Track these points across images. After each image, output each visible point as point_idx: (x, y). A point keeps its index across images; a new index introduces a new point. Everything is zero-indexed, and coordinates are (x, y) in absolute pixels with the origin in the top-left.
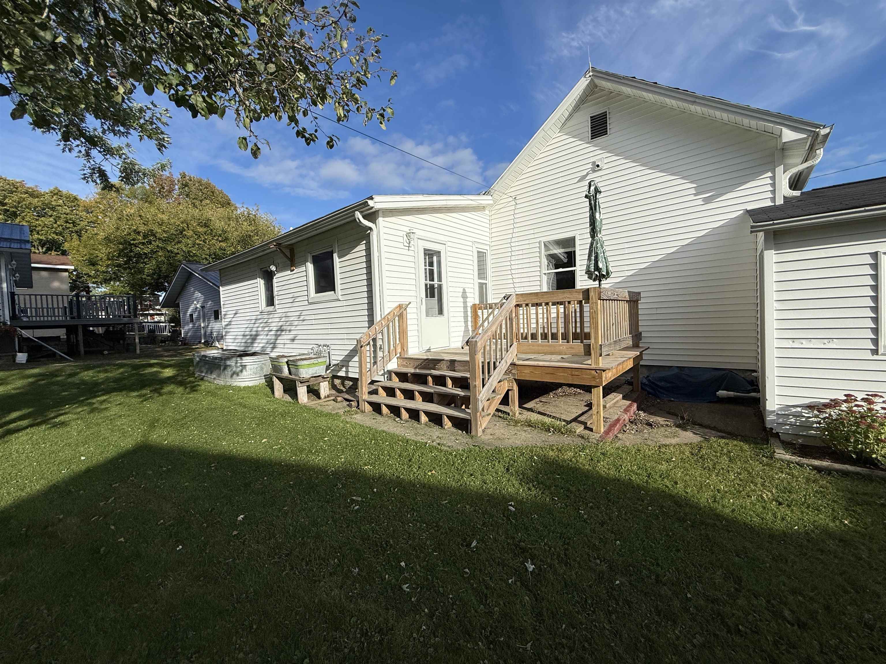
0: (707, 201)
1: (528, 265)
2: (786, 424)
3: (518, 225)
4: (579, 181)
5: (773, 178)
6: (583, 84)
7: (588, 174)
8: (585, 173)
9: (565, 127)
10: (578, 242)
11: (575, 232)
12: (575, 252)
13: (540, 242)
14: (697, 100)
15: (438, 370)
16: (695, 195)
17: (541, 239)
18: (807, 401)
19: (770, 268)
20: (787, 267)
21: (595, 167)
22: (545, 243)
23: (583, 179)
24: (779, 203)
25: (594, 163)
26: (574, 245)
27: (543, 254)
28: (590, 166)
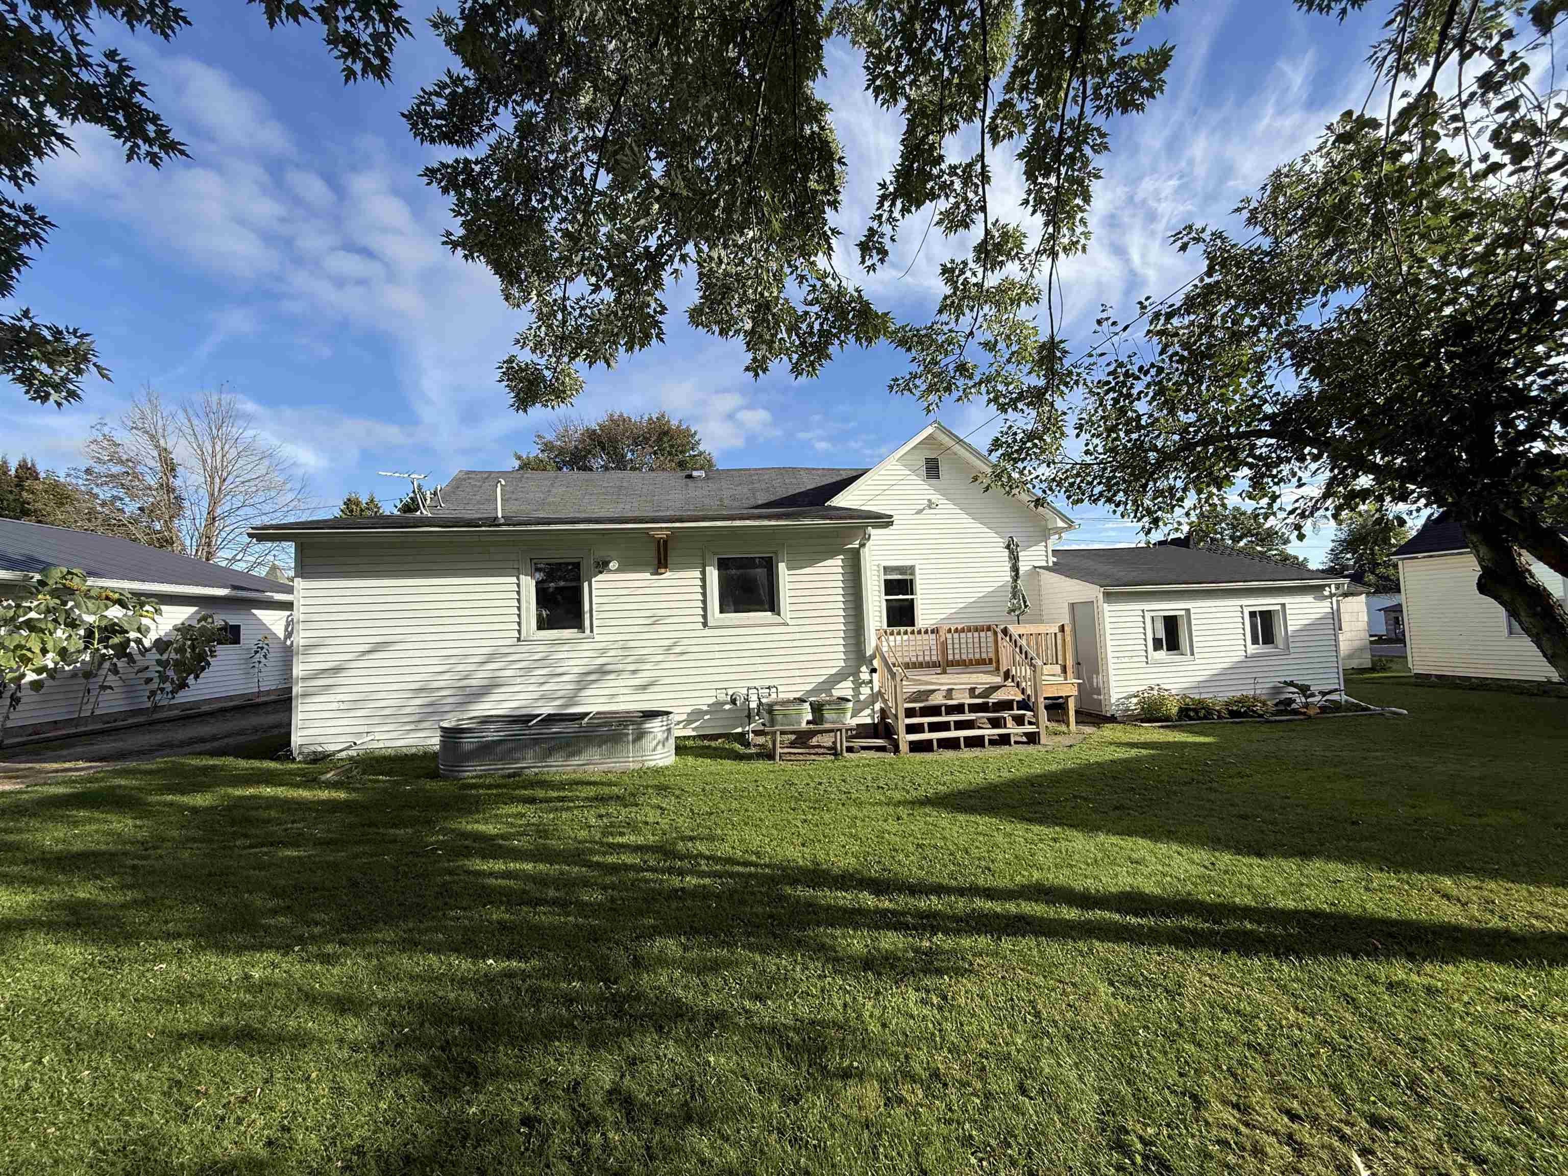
2: (1119, 710)
4: (916, 514)
5: (1046, 547)
6: (929, 431)
7: (924, 509)
8: (921, 507)
9: (904, 463)
10: (917, 572)
11: (915, 562)
12: (913, 581)
13: (878, 566)
17: (881, 563)
18: (1125, 695)
19: (1107, 614)
20: (1113, 614)
21: (931, 505)
22: (885, 568)
23: (920, 512)
24: (1051, 564)
25: (929, 500)
26: (913, 574)
27: (883, 578)
28: (926, 502)
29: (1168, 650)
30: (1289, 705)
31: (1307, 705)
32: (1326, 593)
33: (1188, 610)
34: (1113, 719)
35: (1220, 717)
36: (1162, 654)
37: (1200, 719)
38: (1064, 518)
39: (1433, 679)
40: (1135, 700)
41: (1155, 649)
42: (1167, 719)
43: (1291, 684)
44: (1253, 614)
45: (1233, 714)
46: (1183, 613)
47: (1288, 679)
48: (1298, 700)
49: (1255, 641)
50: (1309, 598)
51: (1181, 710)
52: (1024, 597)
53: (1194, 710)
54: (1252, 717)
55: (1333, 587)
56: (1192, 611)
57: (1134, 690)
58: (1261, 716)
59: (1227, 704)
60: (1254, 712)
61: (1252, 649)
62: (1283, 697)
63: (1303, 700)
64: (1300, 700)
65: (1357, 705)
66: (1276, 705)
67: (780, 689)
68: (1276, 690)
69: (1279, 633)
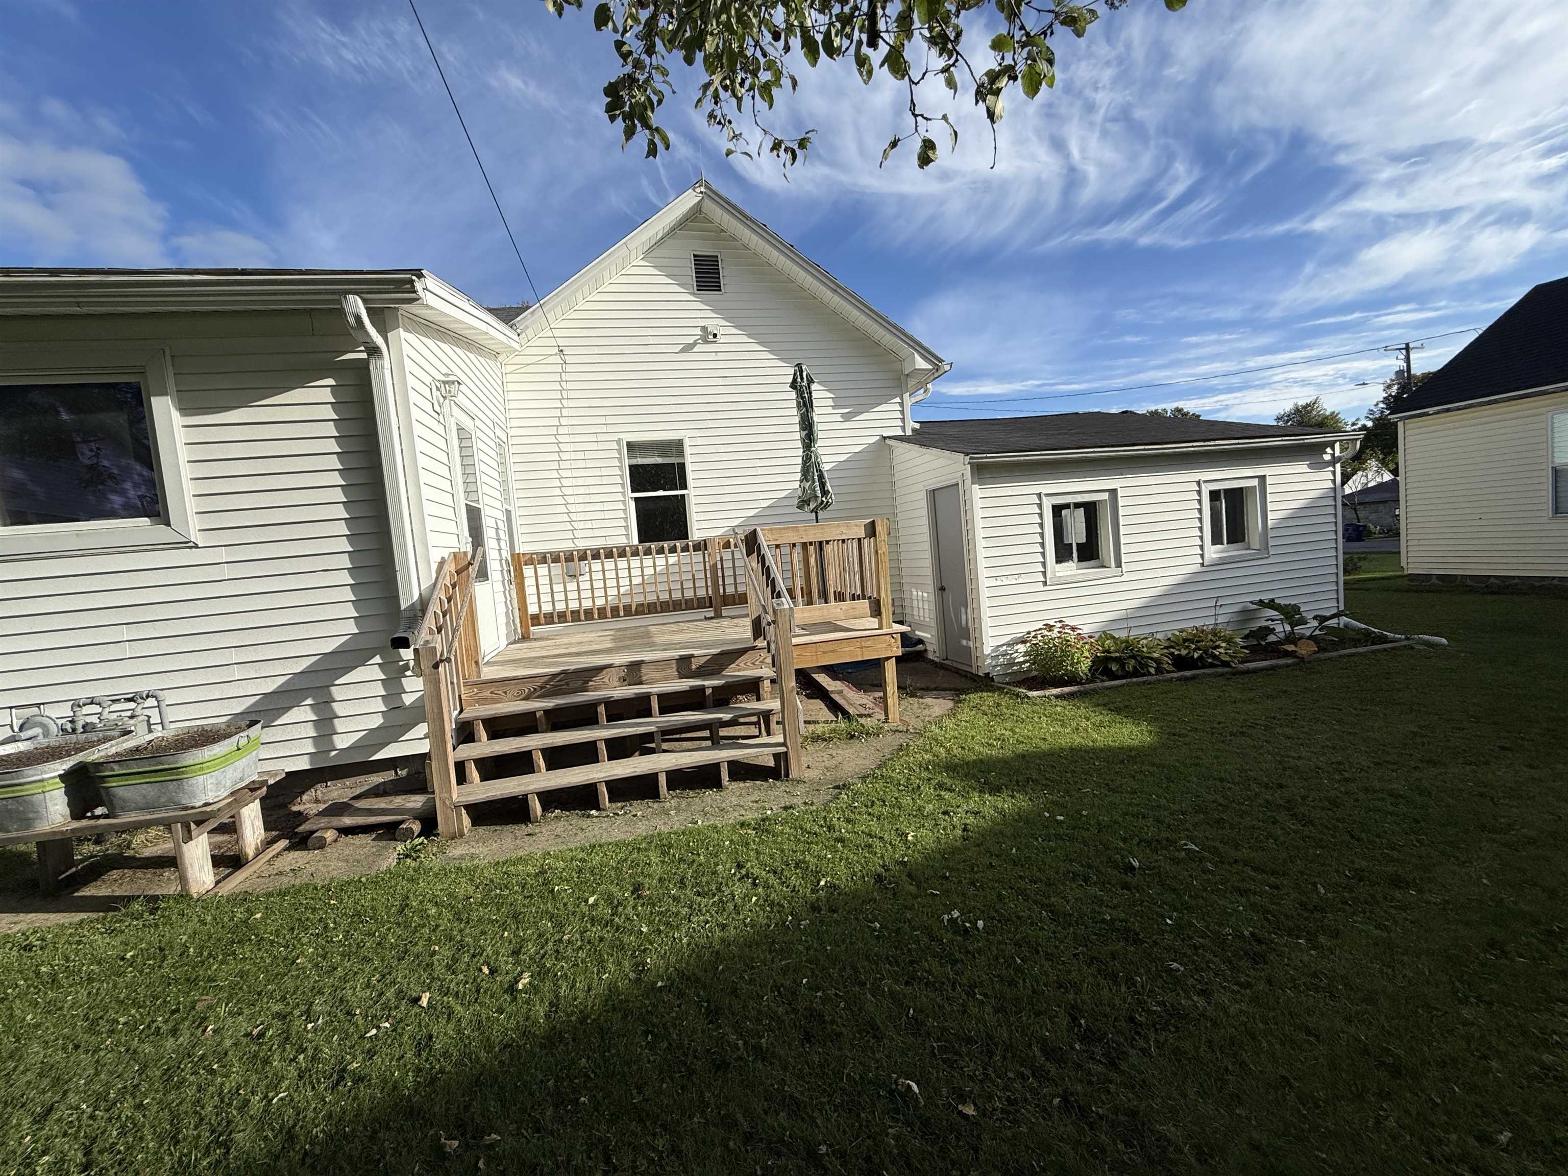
0: (847, 418)
1: (598, 481)
2: (997, 666)
3: (572, 403)
4: (681, 351)
5: (902, 404)
6: (690, 199)
7: (695, 343)
8: (691, 340)
9: (652, 254)
10: (688, 450)
11: (683, 433)
12: (682, 466)
13: (619, 442)
14: (839, 290)
15: (596, 689)
16: (834, 407)
17: (621, 436)
18: (1008, 638)
19: (978, 504)
20: (988, 503)
21: (708, 336)
22: (629, 445)
23: (688, 348)
24: (909, 433)
25: (704, 329)
26: (681, 454)
27: (627, 463)
28: (699, 332)
29: (1080, 559)
30: (1264, 638)
31: (1291, 638)
32: (1327, 457)
33: (1113, 492)
34: (985, 683)
35: (1159, 670)
36: (1070, 568)
37: (1127, 675)
38: (927, 354)
39: (1434, 580)
40: (1022, 648)
41: (1059, 560)
42: (1073, 680)
43: (1271, 604)
44: (1215, 496)
45: (1181, 663)
46: (1105, 496)
47: (1266, 597)
48: (1279, 629)
49: (1216, 539)
50: (1302, 467)
51: (1096, 661)
52: (821, 476)
53: (1115, 659)
54: (1212, 665)
55: (1337, 446)
56: (1120, 493)
57: (1020, 630)
58: (1225, 664)
59: (1172, 643)
60: (1214, 657)
61: (1213, 552)
62: (1255, 625)
63: (1288, 628)
64: (1281, 629)
65: (1368, 633)
66: (1246, 637)
67: (169, 698)
68: (1246, 615)
69: (1254, 526)
